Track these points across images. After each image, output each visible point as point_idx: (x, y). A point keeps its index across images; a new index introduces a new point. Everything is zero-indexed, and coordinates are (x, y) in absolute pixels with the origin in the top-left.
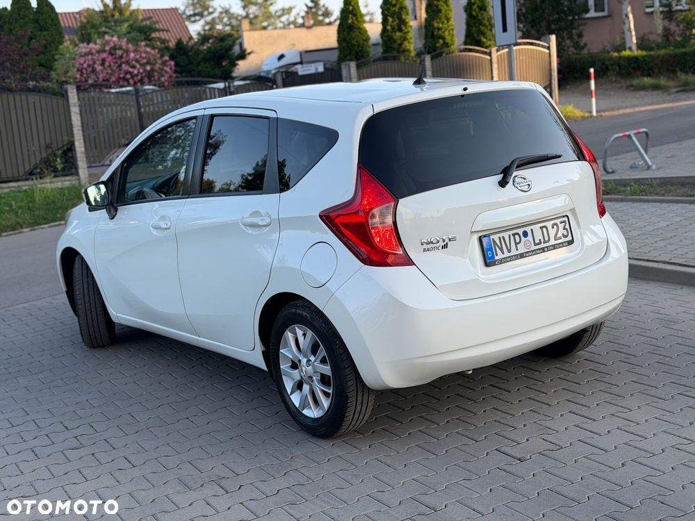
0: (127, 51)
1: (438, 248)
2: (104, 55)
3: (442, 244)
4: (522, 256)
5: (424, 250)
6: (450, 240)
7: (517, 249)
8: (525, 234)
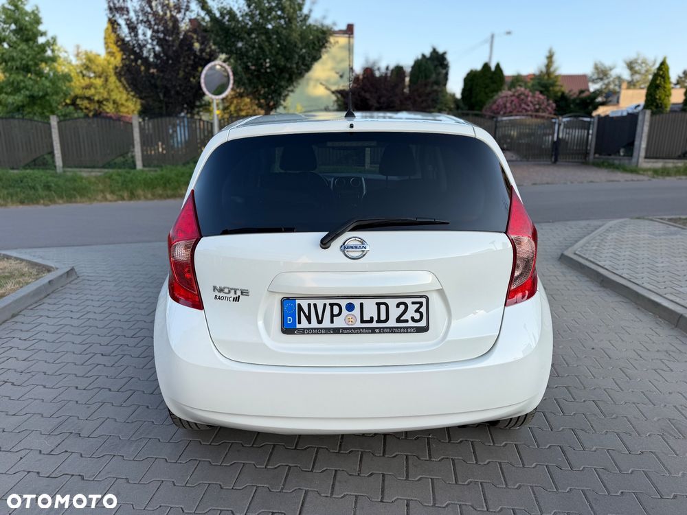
1: (229, 299)
3: (232, 295)
4: (336, 331)
5: (216, 297)
6: (242, 293)
7: (332, 322)
8: (350, 307)
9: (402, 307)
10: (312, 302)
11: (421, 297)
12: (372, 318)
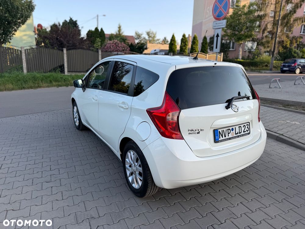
0: (119, 44)
1: (195, 133)
2: (113, 44)
3: (197, 131)
4: (230, 139)
5: (189, 134)
6: (201, 130)
7: (228, 136)
8: (233, 129)
9: (244, 127)
10: (223, 130)
11: (248, 123)
12: (238, 132)
